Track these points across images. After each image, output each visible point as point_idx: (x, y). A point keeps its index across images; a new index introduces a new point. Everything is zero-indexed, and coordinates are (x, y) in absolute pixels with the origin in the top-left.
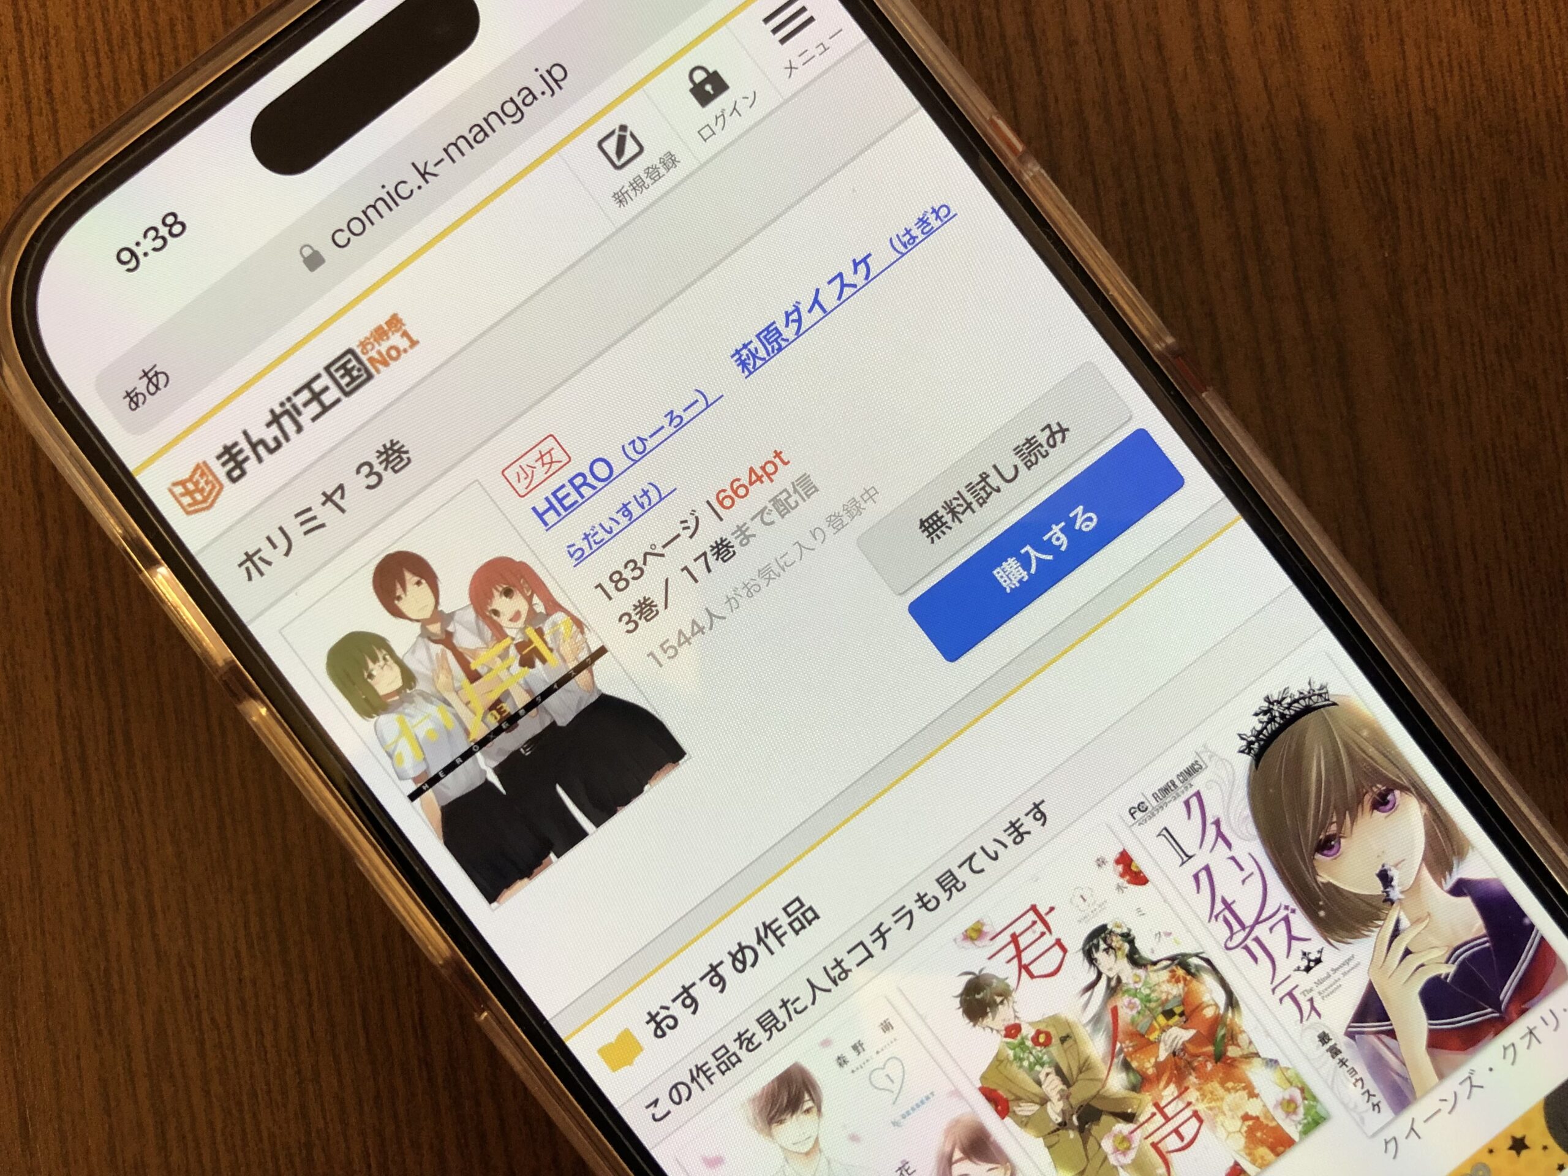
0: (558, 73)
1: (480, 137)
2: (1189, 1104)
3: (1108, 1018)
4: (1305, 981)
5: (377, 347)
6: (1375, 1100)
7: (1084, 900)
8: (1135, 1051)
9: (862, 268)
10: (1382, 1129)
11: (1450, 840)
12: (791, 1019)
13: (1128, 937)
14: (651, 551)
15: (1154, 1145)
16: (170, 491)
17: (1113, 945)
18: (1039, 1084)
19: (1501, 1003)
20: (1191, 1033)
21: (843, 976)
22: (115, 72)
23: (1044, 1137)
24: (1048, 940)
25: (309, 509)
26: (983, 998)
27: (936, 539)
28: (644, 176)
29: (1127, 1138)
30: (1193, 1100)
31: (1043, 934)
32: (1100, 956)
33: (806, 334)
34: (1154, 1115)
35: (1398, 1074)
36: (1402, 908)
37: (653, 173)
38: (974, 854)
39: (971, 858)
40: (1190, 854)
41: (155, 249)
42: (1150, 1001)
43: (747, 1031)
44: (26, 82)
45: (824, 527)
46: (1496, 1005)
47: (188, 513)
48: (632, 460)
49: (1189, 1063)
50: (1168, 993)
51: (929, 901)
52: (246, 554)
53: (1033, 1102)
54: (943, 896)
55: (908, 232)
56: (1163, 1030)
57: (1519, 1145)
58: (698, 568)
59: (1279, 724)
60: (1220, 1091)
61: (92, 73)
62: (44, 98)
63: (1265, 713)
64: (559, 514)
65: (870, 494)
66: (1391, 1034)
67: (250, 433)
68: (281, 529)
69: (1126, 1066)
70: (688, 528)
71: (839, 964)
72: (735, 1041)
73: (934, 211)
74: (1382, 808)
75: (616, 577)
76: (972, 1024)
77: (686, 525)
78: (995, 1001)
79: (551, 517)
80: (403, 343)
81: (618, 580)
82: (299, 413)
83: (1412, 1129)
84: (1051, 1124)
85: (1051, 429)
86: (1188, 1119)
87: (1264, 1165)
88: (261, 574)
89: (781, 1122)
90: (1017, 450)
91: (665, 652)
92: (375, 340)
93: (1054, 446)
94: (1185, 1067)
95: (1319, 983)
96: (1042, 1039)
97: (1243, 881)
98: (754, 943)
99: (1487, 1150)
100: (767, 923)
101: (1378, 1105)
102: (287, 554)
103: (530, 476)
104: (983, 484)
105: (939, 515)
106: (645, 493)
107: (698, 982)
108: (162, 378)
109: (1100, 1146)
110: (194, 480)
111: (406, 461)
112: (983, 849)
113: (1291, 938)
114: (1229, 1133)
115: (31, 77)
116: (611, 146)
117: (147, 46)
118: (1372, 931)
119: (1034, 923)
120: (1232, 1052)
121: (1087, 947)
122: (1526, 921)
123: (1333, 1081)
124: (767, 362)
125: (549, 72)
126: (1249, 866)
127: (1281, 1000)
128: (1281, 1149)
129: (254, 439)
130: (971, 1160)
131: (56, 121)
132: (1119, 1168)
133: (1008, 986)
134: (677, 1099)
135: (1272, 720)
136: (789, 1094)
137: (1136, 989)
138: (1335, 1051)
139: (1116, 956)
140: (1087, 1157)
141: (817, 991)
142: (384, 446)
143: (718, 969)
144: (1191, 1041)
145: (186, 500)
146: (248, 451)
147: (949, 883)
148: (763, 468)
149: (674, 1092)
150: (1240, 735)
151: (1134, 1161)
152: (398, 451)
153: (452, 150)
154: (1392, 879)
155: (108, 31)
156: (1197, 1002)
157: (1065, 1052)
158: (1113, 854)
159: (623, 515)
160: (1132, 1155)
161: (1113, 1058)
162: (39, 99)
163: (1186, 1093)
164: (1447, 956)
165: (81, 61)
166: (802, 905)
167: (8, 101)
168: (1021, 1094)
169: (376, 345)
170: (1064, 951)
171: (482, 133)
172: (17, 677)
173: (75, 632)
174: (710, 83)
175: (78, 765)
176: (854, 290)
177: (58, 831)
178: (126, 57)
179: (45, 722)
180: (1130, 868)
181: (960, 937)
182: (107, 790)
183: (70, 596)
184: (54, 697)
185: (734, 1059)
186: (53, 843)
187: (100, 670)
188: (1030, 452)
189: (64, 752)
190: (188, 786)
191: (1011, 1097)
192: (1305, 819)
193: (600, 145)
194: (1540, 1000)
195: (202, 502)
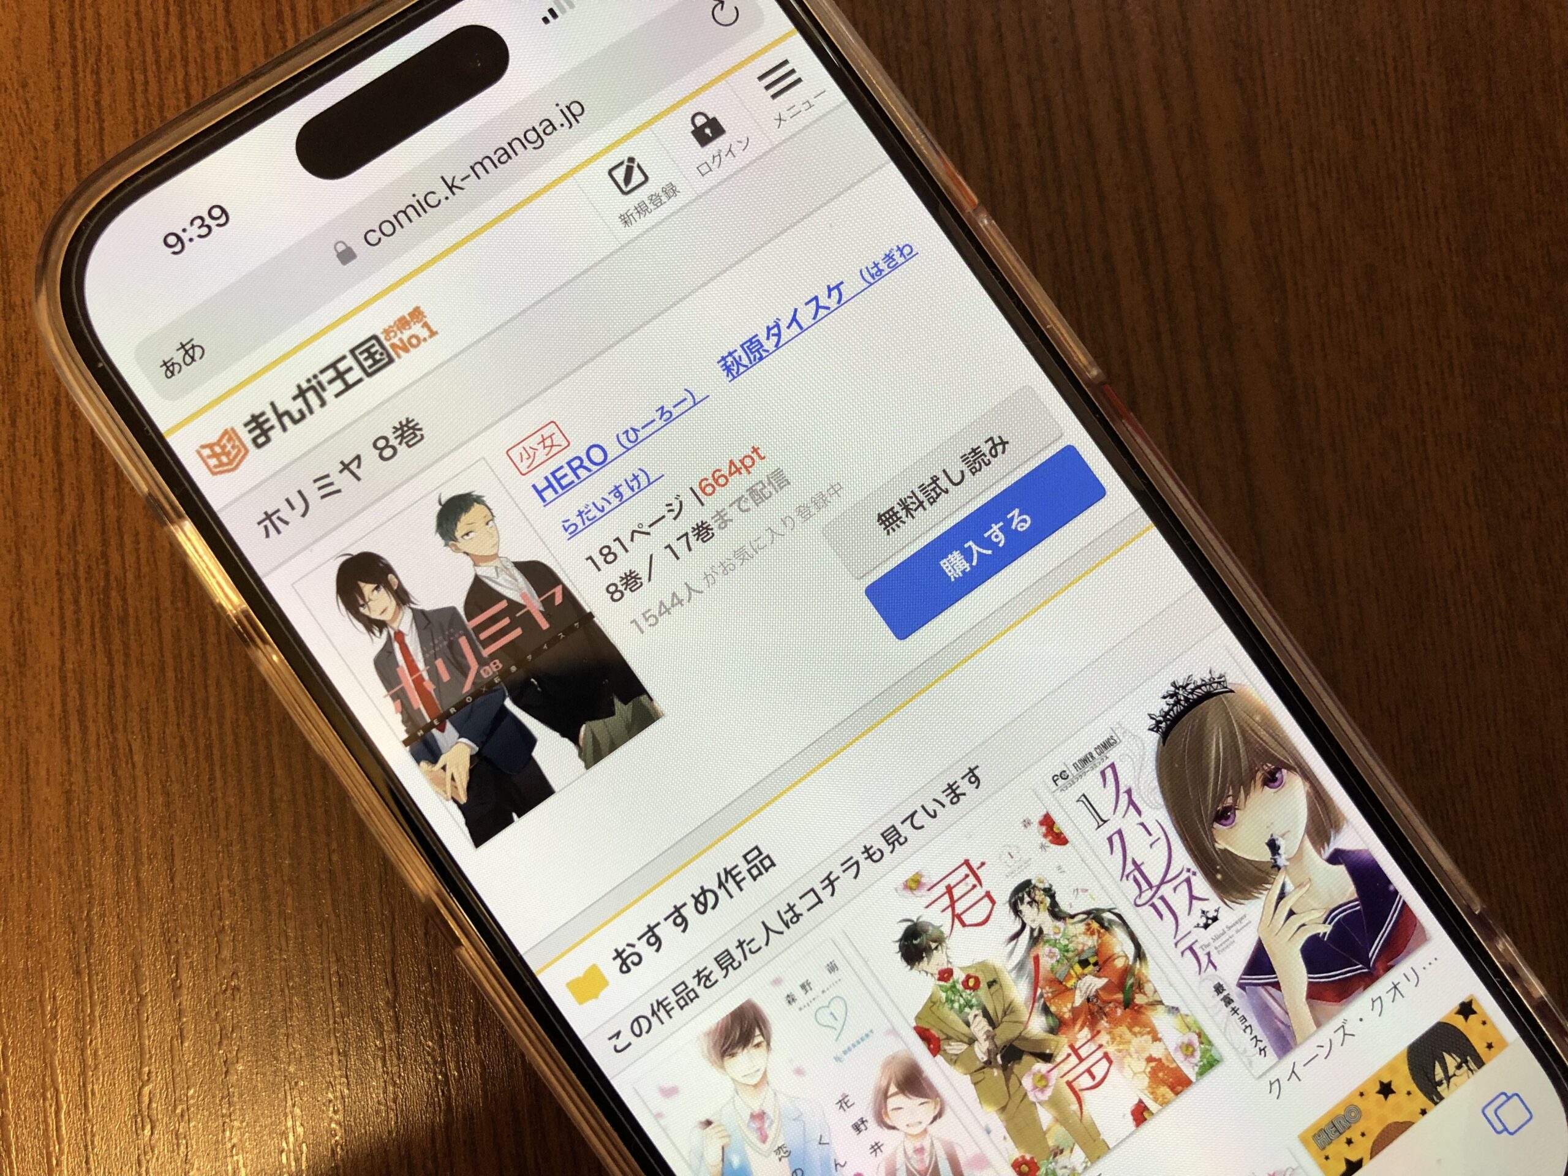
0: (576, 109)
1: (504, 158)
2: (1100, 1046)
3: (1030, 965)
4: (1204, 937)
5: (399, 335)
6: (1261, 1045)
7: (1012, 857)
8: (1054, 997)
9: (835, 293)
10: (1268, 1071)
11: (1328, 815)
12: (746, 959)
13: (1049, 892)
14: (638, 529)
15: (1069, 1084)
16: (198, 452)
17: (1037, 898)
18: (968, 1024)
19: (1369, 960)
20: (1104, 981)
21: (795, 919)
22: (161, 89)
23: (971, 1074)
24: (979, 892)
25: (327, 476)
26: (919, 944)
27: (891, 531)
28: (647, 202)
29: (1044, 1077)
30: (1104, 1043)
31: (974, 886)
32: (1024, 908)
33: (785, 347)
34: (1069, 1055)
35: (1282, 1023)
36: (1288, 873)
37: (656, 200)
38: (916, 812)
39: (912, 816)
40: (1106, 819)
41: (200, 236)
42: (1067, 951)
43: (705, 968)
44: (76, 93)
45: (794, 515)
46: (1366, 962)
47: (214, 474)
48: (625, 447)
50: (1084, 945)
51: (874, 853)
52: (266, 513)
53: (961, 1041)
54: (887, 849)
55: (876, 265)
56: (1079, 978)
57: (1386, 1090)
58: (680, 547)
59: (1184, 706)
60: (1128, 1035)
61: (140, 88)
62: (92, 108)
63: (1172, 696)
65: (835, 489)
66: (1277, 985)
67: (277, 404)
68: (300, 492)
69: (1046, 1010)
70: (672, 510)
71: (791, 908)
72: (694, 977)
73: (899, 248)
74: (1272, 784)
75: (605, 551)
76: (909, 967)
77: (671, 508)
78: (930, 947)
79: (549, 494)
80: (424, 333)
81: (608, 554)
82: (324, 389)
83: (1293, 1072)
84: (978, 1062)
85: (993, 442)
86: (1100, 1060)
87: (1165, 1103)
88: (279, 532)
89: (733, 1055)
90: (964, 458)
91: (647, 620)
92: (399, 329)
93: (995, 456)
94: (1098, 1012)
95: (1216, 938)
96: (971, 983)
97: (1151, 846)
98: (715, 888)
99: (1358, 1093)
100: (728, 869)
102: (304, 515)
103: (532, 455)
104: (934, 485)
105: (895, 510)
106: (636, 477)
107: (662, 921)
108: (198, 351)
109: (1021, 1084)
110: (222, 444)
111: (419, 438)
112: (923, 807)
113: (1192, 897)
114: (1135, 1074)
115: (81, 89)
116: (619, 174)
117: (193, 70)
118: (1261, 893)
119: (967, 876)
120: (1139, 999)
121: (1013, 900)
122: (1391, 888)
123: (1225, 1028)
124: (748, 369)
125: (568, 108)
126: (1157, 832)
127: (1183, 953)
128: (1179, 1088)
129: (281, 410)
130: (905, 1095)
131: (102, 129)
132: (1038, 1105)
133: (942, 933)
134: (638, 1032)
135: (1178, 702)
136: (741, 1030)
137: (1056, 940)
138: (1228, 1001)
139: (1039, 909)
140: (1009, 1092)
141: (770, 933)
142: (400, 423)
143: (682, 911)
144: (1104, 988)
145: (213, 462)
146: (274, 420)
147: (892, 837)
148: (742, 461)
149: (636, 1025)
150: (1149, 715)
151: (1051, 1098)
152: (413, 428)
153: (478, 168)
154: (1279, 848)
155: (157, 53)
156: (1109, 953)
157: (992, 995)
158: (1037, 817)
159: (615, 496)
160: (1049, 1092)
161: (1034, 1003)
162: (88, 109)
163: (1099, 1036)
164: (1325, 916)
165: (130, 78)
166: (761, 853)
167: (58, 108)
168: (951, 1033)
169: (398, 332)
170: (993, 902)
171: (506, 156)
172: (23, 632)
173: (83, 592)
174: (709, 127)
175: (76, 717)
176: (828, 311)
177: (51, 779)
178: (171, 79)
179: (47, 676)
180: (1052, 830)
181: (902, 887)
182: (103, 741)
183: (81, 559)
184: (58, 652)
185: (692, 995)
186: (46, 790)
187: (106, 628)
188: (975, 460)
189: (64, 704)
190: (183, 740)
191: (942, 1037)
192: (1205, 793)
193: (610, 173)
194: (1402, 959)
195: (227, 464)
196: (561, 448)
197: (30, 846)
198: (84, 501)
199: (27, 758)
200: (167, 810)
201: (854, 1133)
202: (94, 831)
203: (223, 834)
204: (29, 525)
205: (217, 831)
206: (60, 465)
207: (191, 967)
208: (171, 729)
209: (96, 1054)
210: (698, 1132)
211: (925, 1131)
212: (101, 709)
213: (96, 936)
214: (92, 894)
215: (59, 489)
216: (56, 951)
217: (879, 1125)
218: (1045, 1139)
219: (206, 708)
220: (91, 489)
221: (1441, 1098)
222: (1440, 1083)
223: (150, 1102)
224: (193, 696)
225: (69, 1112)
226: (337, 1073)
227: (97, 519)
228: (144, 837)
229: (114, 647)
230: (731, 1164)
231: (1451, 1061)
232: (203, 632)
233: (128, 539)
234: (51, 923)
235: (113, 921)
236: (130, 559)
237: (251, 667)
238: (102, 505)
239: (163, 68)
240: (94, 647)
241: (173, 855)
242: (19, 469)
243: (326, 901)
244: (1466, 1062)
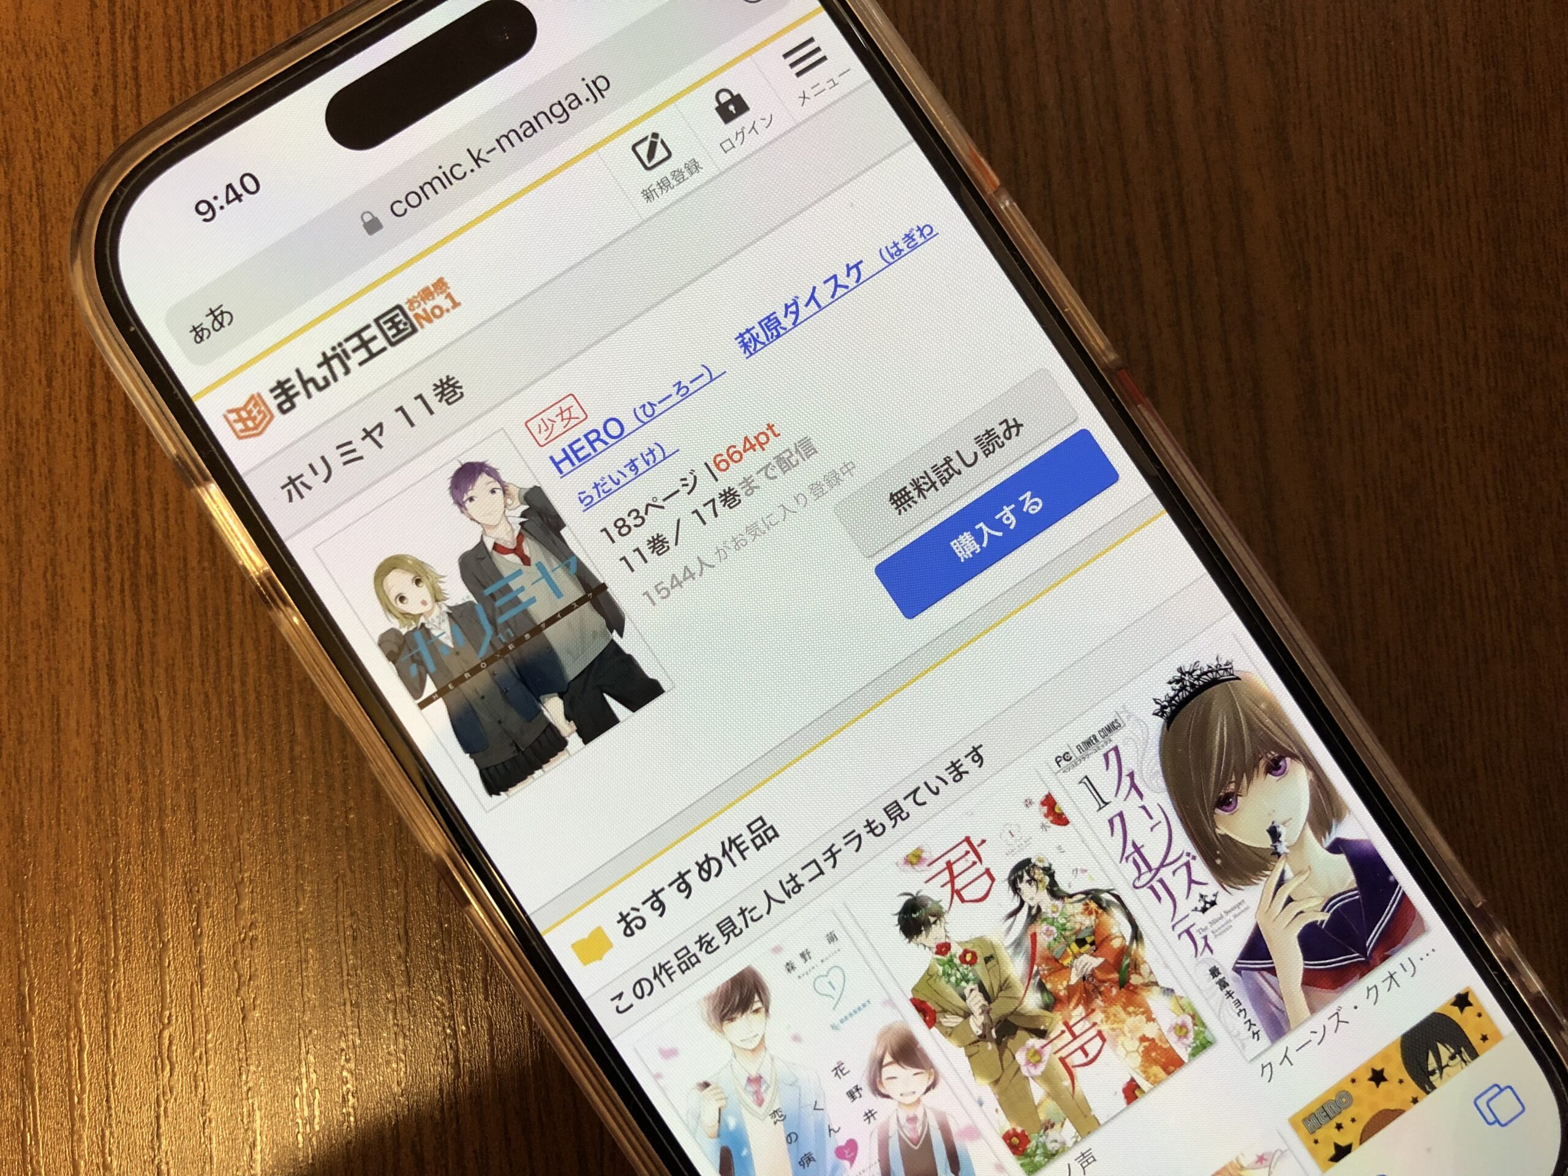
0: (602, 84)
1: (529, 133)
2: (1095, 1024)
3: (1028, 942)
4: (1201, 920)
5: (423, 305)
6: (1255, 1029)
7: (1013, 835)
8: (1050, 975)
9: (854, 272)
10: (1259, 1055)
11: (1331, 805)
12: (747, 926)
13: (1049, 871)
14: (651, 502)
15: (1062, 1060)
16: (225, 417)
17: (1036, 877)
18: (964, 998)
19: (1366, 949)
20: (1100, 960)
21: (796, 889)
22: (197, 56)
23: (966, 1047)
24: (979, 869)
25: (350, 443)
26: (918, 917)
27: (903, 511)
28: (670, 179)
29: (1038, 1053)
30: (1098, 1021)
31: (974, 863)
32: (1023, 886)
33: (803, 324)
34: (1063, 1032)
35: (1277, 1008)
36: (1287, 861)
37: (678, 175)
38: (918, 788)
39: (915, 792)
40: (1107, 801)
42: (1065, 930)
43: (707, 934)
44: (115, 59)
45: (807, 493)
46: (1363, 951)
47: (240, 438)
48: (642, 422)
49: (1096, 988)
50: (1081, 924)
51: (877, 827)
52: (289, 478)
53: (957, 1014)
54: (889, 824)
55: (896, 245)
56: (1075, 957)
57: (1378, 1077)
58: (707, 512)
59: (1189, 692)
60: (1122, 1014)
61: (176, 56)
62: (130, 73)
63: (1177, 682)
64: (573, 464)
65: (848, 467)
66: (1272, 971)
68: (323, 458)
69: (1041, 987)
70: (687, 485)
71: (793, 878)
72: (696, 943)
73: (919, 229)
74: (1274, 772)
75: (620, 523)
76: (907, 940)
77: (684, 482)
78: (929, 920)
79: (566, 466)
80: (446, 304)
81: (621, 526)
82: (348, 357)
83: (1286, 1056)
84: (972, 1036)
85: (1007, 424)
86: (1095, 1037)
87: (1156, 1082)
88: (302, 497)
89: (732, 1020)
90: (978, 439)
91: (659, 593)
92: (422, 299)
93: (1009, 438)
94: (1093, 991)
95: (1213, 923)
96: (968, 957)
98: (719, 856)
99: (1350, 1079)
100: (732, 838)
101: (1257, 1033)
102: (326, 481)
103: (550, 427)
104: (946, 466)
105: (907, 490)
107: (666, 887)
108: (227, 317)
109: (1014, 1058)
110: (248, 409)
112: (926, 784)
113: (1191, 881)
114: (1128, 1052)
115: (119, 55)
116: (643, 149)
117: (228, 38)
118: (1260, 880)
119: (967, 853)
120: (1135, 980)
121: (1013, 878)
122: (1391, 879)
123: (1220, 1011)
124: (766, 346)
125: (594, 83)
126: (1158, 816)
127: (1179, 936)
128: (1172, 1068)
129: (306, 378)
130: (900, 1064)
131: (139, 95)
132: (1030, 1079)
133: (941, 907)
134: (640, 994)
135: (1183, 688)
136: (741, 997)
137: (1054, 918)
138: (1223, 984)
139: (1037, 887)
140: (1002, 1065)
141: (772, 901)
143: (686, 877)
144: (1099, 967)
145: (239, 426)
146: (299, 387)
147: (895, 812)
148: (756, 438)
149: (638, 987)
150: (1155, 700)
151: (1043, 1073)
153: (504, 141)
154: (1280, 835)
155: (193, 20)
156: (1106, 935)
157: (988, 971)
158: (1039, 796)
159: (631, 469)
160: (1042, 1067)
161: (1029, 980)
162: (126, 74)
163: (1091, 1016)
164: (1323, 904)
165: (167, 45)
166: (764, 824)
167: (96, 74)
168: (946, 1007)
170: (993, 879)
171: (531, 129)
172: (56, 587)
173: (114, 549)
174: (735, 105)
175: (105, 671)
176: (846, 291)
177: (81, 731)
178: (208, 45)
179: (78, 631)
180: (1054, 810)
181: (902, 862)
182: (131, 695)
183: (113, 517)
184: (89, 609)
185: (694, 960)
186: (75, 742)
187: (135, 586)
188: (989, 442)
189: (94, 658)
190: (207, 696)
191: (938, 1009)
192: (1208, 778)
193: (634, 148)
194: (1400, 949)
195: (253, 429)
196: (577, 421)
197: (59, 795)
198: (116, 461)
199: (58, 710)
200: (191, 764)
201: (849, 1100)
202: (120, 781)
203: (244, 790)
204: (64, 483)
205: (238, 785)
206: (94, 425)
207: (212, 916)
208: (195, 685)
209: (118, 998)
210: (696, 1093)
211: (918, 1101)
212: (129, 665)
213: (122, 883)
214: (118, 842)
215: (92, 449)
216: (82, 896)
217: (874, 1093)
218: (1037, 1113)
219: (230, 666)
220: (123, 450)
221: (1433, 1088)
222: (1433, 1073)
223: (170, 1044)
224: (217, 653)
225: (92, 1051)
226: (350, 1023)
227: (129, 479)
228: (168, 789)
229: (143, 604)
230: (727, 1126)
231: (1445, 1052)
232: (227, 591)
233: (158, 499)
234: (78, 869)
235: (138, 870)
236: (159, 518)
237: (273, 629)
238: (133, 465)
239: (199, 36)
240: (123, 603)
241: (195, 807)
242: (55, 427)
243: (342, 856)
244: (1460, 1053)
